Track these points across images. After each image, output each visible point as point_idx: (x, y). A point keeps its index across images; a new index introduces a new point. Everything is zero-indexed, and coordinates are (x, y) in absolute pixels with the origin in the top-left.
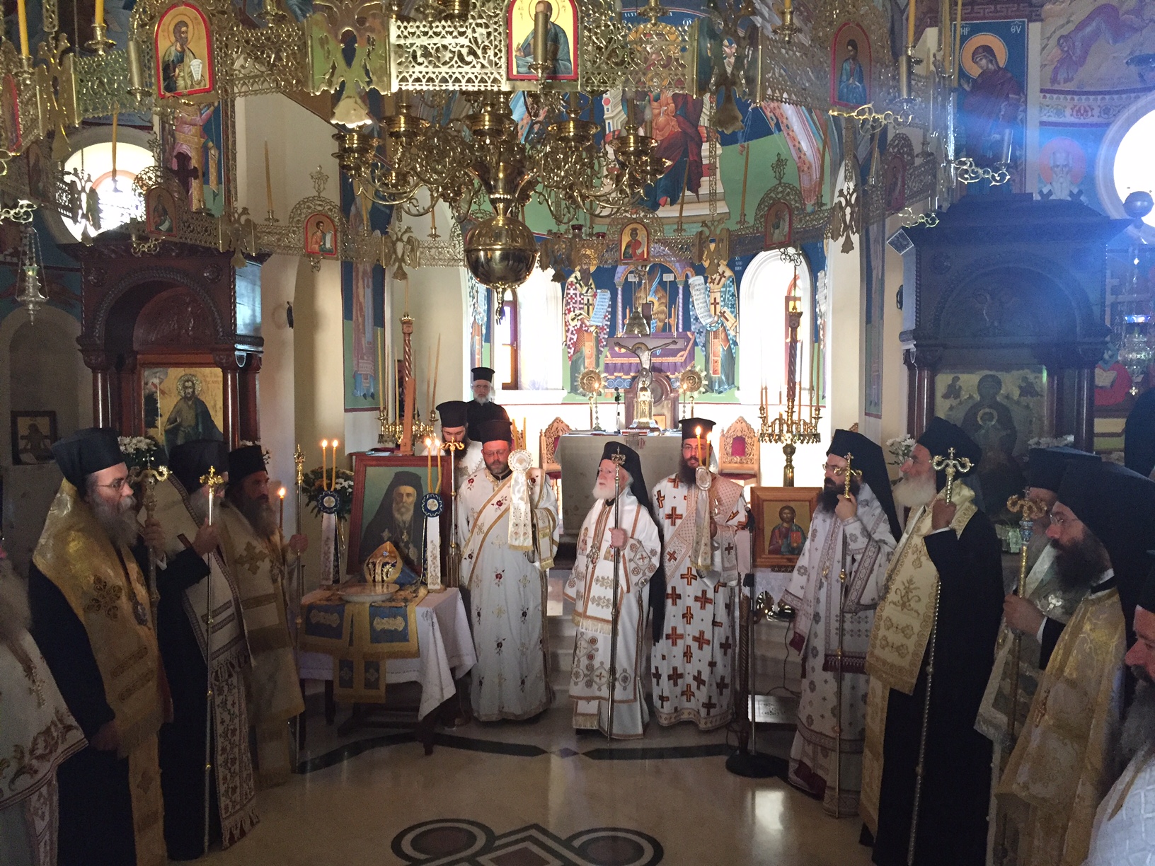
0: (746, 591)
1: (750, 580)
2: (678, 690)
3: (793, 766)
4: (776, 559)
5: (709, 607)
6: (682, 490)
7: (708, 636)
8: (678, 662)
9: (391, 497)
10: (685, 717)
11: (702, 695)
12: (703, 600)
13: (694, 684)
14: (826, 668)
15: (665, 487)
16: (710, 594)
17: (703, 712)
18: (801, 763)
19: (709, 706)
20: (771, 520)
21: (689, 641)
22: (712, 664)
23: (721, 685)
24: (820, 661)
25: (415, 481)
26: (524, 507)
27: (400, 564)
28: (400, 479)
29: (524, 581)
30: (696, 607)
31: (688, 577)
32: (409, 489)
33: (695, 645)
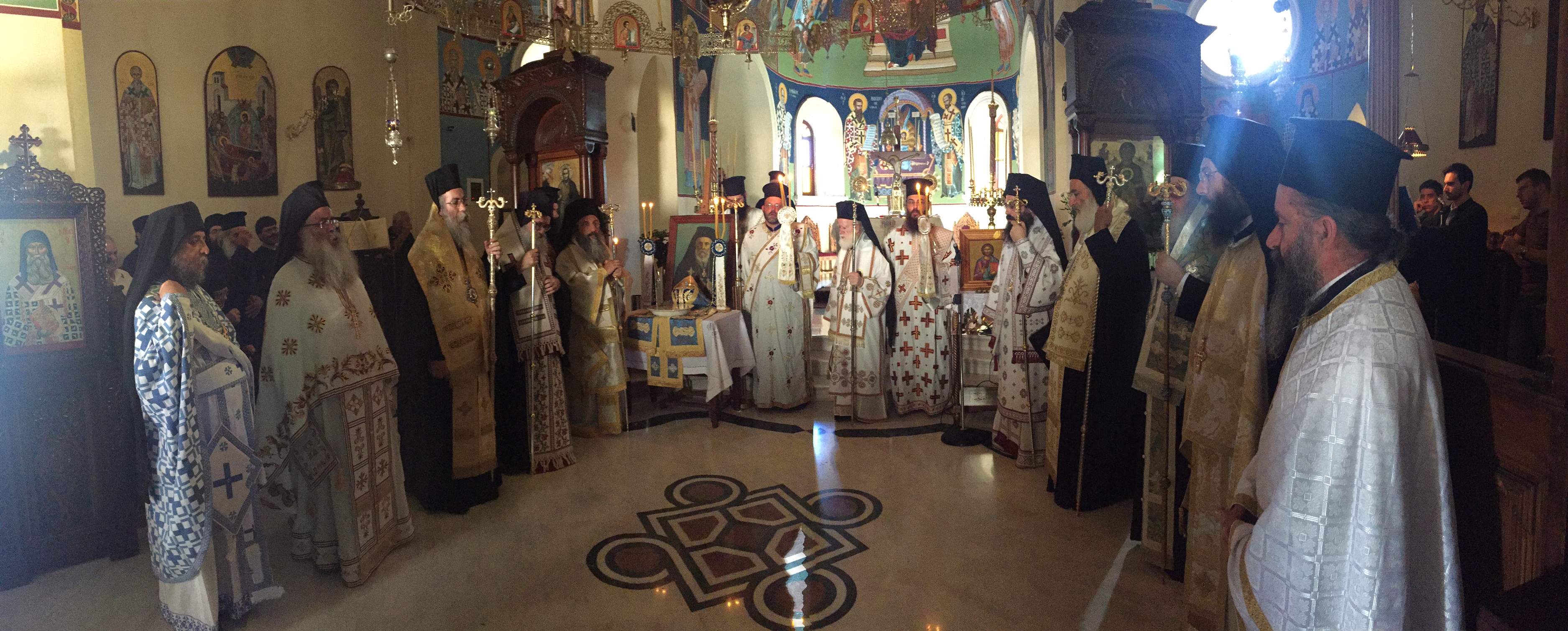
0: (956, 308)
1: (958, 300)
2: (910, 388)
3: (994, 435)
4: (980, 284)
5: (932, 325)
6: (908, 237)
7: (932, 347)
8: (909, 367)
9: (693, 246)
10: (916, 407)
11: (929, 390)
12: (927, 320)
13: (922, 383)
14: (1014, 362)
15: (894, 235)
16: (932, 316)
17: (930, 402)
18: (999, 433)
19: (934, 397)
20: (975, 255)
21: (918, 352)
22: (936, 367)
23: (943, 382)
24: (1010, 355)
25: (710, 233)
26: (790, 251)
27: (697, 291)
28: (701, 232)
29: (790, 307)
30: (921, 326)
31: (916, 304)
32: (706, 240)
33: (922, 355)
